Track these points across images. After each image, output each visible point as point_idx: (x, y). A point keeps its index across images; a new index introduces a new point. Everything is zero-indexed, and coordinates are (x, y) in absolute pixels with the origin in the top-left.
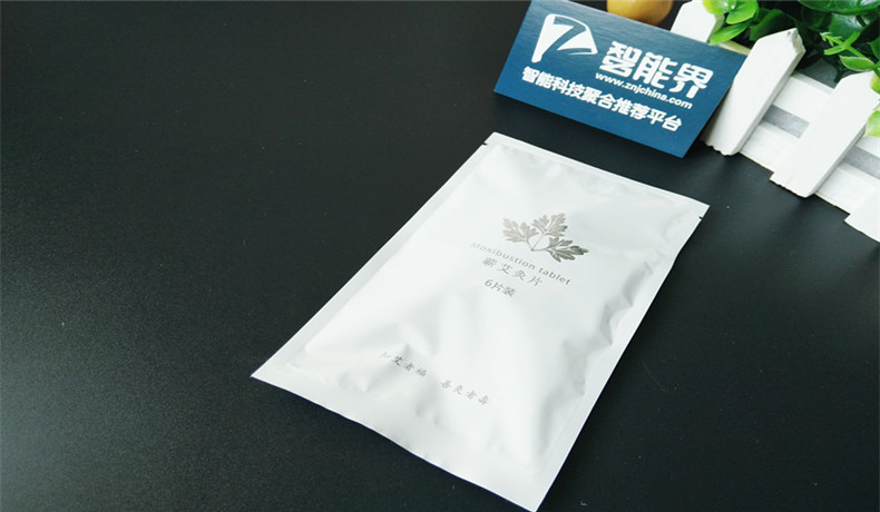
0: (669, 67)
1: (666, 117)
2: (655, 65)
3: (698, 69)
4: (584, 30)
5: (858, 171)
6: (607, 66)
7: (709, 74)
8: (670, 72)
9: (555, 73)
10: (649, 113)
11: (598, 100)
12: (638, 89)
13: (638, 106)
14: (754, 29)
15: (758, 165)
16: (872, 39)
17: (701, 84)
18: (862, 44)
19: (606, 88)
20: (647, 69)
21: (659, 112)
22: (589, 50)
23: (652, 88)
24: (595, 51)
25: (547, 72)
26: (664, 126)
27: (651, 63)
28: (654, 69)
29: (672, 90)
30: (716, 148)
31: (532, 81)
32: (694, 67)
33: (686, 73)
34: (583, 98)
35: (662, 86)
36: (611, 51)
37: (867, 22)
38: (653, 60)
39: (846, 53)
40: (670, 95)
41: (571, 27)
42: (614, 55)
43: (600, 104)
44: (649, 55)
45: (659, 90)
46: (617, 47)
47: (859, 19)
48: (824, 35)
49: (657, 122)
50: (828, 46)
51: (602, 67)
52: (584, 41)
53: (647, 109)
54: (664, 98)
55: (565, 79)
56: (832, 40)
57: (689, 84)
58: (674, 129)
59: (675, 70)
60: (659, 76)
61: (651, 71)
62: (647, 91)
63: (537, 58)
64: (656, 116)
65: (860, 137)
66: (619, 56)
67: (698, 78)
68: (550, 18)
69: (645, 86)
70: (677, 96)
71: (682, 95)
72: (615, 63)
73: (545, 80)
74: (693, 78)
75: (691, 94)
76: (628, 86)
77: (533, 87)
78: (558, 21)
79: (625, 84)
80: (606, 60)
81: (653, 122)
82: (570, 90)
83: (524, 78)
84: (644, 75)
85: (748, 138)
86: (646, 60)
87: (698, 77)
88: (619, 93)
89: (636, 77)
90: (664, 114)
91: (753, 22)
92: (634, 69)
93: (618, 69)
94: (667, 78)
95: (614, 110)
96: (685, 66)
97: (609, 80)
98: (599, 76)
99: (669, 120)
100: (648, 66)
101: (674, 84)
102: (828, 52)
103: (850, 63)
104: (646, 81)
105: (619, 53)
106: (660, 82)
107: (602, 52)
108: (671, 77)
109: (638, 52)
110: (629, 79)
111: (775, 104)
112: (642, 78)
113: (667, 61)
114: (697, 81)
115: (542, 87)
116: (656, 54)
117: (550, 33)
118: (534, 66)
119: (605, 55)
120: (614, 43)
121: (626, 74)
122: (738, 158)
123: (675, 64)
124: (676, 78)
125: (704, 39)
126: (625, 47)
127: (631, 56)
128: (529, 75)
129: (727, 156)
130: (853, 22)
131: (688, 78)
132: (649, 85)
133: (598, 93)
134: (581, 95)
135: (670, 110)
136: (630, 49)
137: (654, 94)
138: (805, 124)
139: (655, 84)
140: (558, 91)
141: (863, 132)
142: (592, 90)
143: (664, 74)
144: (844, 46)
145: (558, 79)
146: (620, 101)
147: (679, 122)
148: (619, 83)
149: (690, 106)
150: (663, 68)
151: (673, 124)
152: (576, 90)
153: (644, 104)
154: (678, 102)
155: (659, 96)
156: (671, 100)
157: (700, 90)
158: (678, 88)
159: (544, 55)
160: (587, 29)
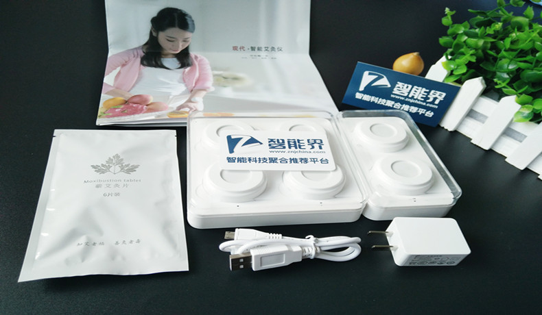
0: (425, 92)
2: (418, 91)
3: (439, 93)
4: (383, 77)
5: (510, 138)
6: (396, 91)
7: (444, 94)
8: (426, 94)
9: (372, 95)
10: (418, 110)
11: (393, 105)
12: (412, 101)
13: (412, 107)
14: (464, 77)
15: (465, 136)
16: (514, 82)
17: (441, 98)
18: (510, 84)
19: (396, 101)
20: (415, 93)
22: (387, 86)
23: (418, 100)
24: (389, 86)
25: (367, 94)
26: (426, 115)
28: (419, 93)
29: (427, 101)
30: (446, 128)
31: (360, 98)
32: (436, 92)
33: (433, 94)
34: (386, 105)
35: (423, 100)
36: (397, 85)
37: (511, 76)
38: (418, 89)
39: (504, 87)
40: (427, 103)
41: (376, 77)
42: (399, 87)
43: (394, 107)
44: (415, 87)
45: (421, 101)
46: (400, 84)
47: (508, 74)
48: (495, 80)
49: (422, 113)
50: (496, 84)
51: (393, 92)
52: (384, 82)
53: (417, 108)
54: (424, 104)
55: (376, 97)
56: (499, 82)
57: (435, 99)
58: (431, 116)
59: (428, 93)
60: (421, 95)
61: (417, 94)
62: (416, 101)
63: (362, 88)
64: (422, 111)
65: (511, 123)
66: (401, 88)
67: (440, 96)
68: (366, 73)
70: (430, 103)
71: (432, 103)
72: (399, 91)
73: (367, 98)
74: (437, 96)
75: (437, 102)
76: (407, 100)
77: (361, 101)
78: (370, 74)
79: (405, 99)
80: (395, 89)
81: (420, 114)
82: (379, 101)
83: (356, 97)
84: (414, 95)
85: (461, 123)
86: (414, 89)
88: (403, 102)
89: (410, 96)
90: (425, 110)
91: (464, 74)
92: (409, 93)
93: (401, 93)
94: (425, 96)
95: (401, 109)
96: (433, 92)
97: (398, 97)
98: (392, 96)
99: (428, 113)
100: (415, 91)
101: (429, 98)
102: (497, 87)
103: (507, 91)
104: (415, 98)
105: (401, 86)
106: (422, 98)
107: (393, 85)
108: (427, 96)
109: (410, 86)
110: (407, 97)
111: (473, 109)
112: (413, 97)
113: (424, 90)
114: (439, 97)
115: (366, 101)
116: (418, 86)
117: (367, 78)
118: (361, 92)
119: (394, 87)
120: (398, 83)
121: (406, 95)
122: (455, 133)
123: (428, 91)
124: (429, 96)
125: (441, 81)
126: (403, 84)
127: (407, 87)
128: (358, 96)
129: (451, 132)
130: (506, 76)
131: (434, 96)
133: (393, 102)
134: (385, 103)
135: (428, 109)
136: (406, 85)
137: (419, 103)
138: (486, 117)
139: (419, 98)
140: (373, 102)
141: (512, 120)
142: (390, 101)
143: (423, 95)
144: (504, 84)
145: (373, 97)
146: (404, 105)
147: (432, 113)
148: (403, 98)
149: (437, 107)
150: (422, 92)
151: (430, 114)
152: (382, 102)
153: (415, 106)
154: (431, 106)
155: (422, 103)
156: (428, 105)
157: (441, 101)
158: (431, 100)
159: (365, 88)
160: (385, 77)
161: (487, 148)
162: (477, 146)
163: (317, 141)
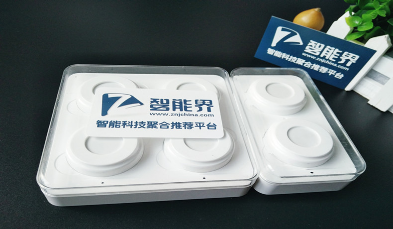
0: (338, 53)
1: (336, 73)
2: (331, 52)
3: (352, 55)
4: (296, 34)
6: (307, 49)
7: (357, 57)
8: (338, 55)
9: (283, 52)
10: (328, 71)
11: (304, 64)
12: (323, 61)
13: (323, 68)
17: (353, 61)
19: (307, 59)
20: (327, 53)
21: (333, 71)
22: (299, 43)
23: (330, 61)
24: (301, 43)
25: (279, 51)
26: (335, 76)
27: (329, 50)
28: (331, 53)
29: (339, 62)
31: (272, 54)
32: (350, 54)
33: (346, 56)
34: (296, 63)
35: (334, 60)
36: (310, 44)
38: (330, 49)
40: (338, 64)
42: (311, 46)
43: (305, 65)
44: (328, 47)
45: (333, 62)
46: (312, 43)
49: (332, 75)
51: (305, 51)
52: (297, 39)
53: (327, 69)
54: (335, 65)
55: (288, 54)
57: (347, 61)
58: (340, 78)
59: (341, 54)
60: (333, 56)
61: (329, 54)
62: (327, 62)
63: (274, 44)
64: (332, 72)
66: (313, 46)
68: (279, 28)
69: (327, 60)
70: (342, 65)
71: (344, 65)
72: (312, 49)
73: (278, 54)
74: (349, 58)
75: (349, 64)
76: (318, 59)
77: (272, 56)
78: (283, 30)
79: (316, 58)
80: (307, 48)
81: (330, 75)
82: (290, 59)
83: (268, 53)
84: (326, 55)
86: (327, 49)
87: (352, 58)
88: (313, 62)
89: (322, 56)
90: (335, 72)
92: (321, 52)
93: (313, 52)
94: (337, 57)
95: (311, 68)
96: (346, 53)
97: (309, 56)
98: (303, 54)
99: (338, 74)
100: (328, 51)
101: (341, 60)
104: (327, 58)
105: (314, 45)
106: (334, 58)
107: (306, 43)
108: (339, 57)
109: (323, 46)
110: (319, 56)
111: (373, 69)
112: (325, 57)
113: (337, 50)
114: (351, 59)
115: (277, 57)
116: (332, 47)
118: (273, 48)
119: (307, 45)
120: (311, 41)
121: (318, 54)
123: (341, 52)
124: (341, 58)
126: (316, 43)
127: (320, 46)
128: (270, 51)
131: (347, 58)
132: (328, 59)
133: (304, 61)
134: (296, 61)
135: (338, 70)
136: (319, 44)
137: (331, 63)
138: (387, 78)
139: (331, 59)
140: (284, 59)
142: (301, 59)
143: (335, 56)
145: (284, 54)
146: (314, 65)
147: (342, 75)
148: (314, 58)
149: (348, 69)
150: (335, 53)
151: (340, 76)
152: (293, 59)
153: (326, 67)
154: (342, 67)
155: (333, 64)
156: (339, 66)
157: (353, 63)
158: (342, 62)
159: (277, 44)
160: (298, 34)
161: (384, 110)
162: (374, 107)
163: (207, 103)
